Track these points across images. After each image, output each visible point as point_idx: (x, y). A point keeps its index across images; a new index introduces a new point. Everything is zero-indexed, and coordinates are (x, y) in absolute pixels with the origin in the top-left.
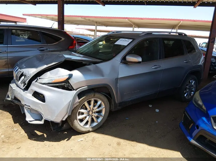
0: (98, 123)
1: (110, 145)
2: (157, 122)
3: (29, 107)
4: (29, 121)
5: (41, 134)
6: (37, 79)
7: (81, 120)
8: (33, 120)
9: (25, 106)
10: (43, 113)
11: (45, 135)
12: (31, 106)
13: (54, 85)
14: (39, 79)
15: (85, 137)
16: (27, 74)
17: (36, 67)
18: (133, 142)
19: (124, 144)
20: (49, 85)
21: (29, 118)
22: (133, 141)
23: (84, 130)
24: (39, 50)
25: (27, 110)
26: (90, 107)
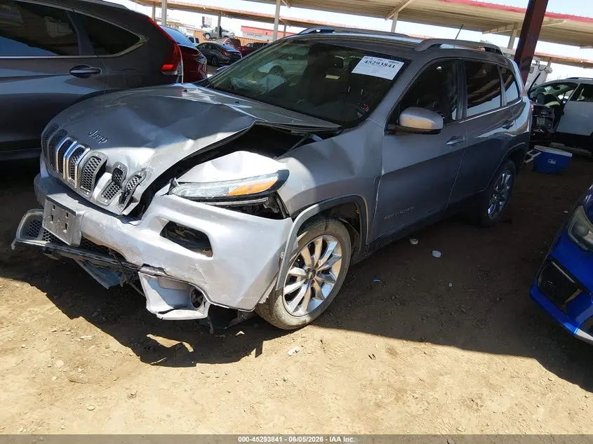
0: (322, 301)
1: (372, 357)
2: (450, 285)
3: (159, 273)
4: (160, 313)
5: (174, 343)
6: (169, 185)
7: (290, 297)
8: (168, 308)
9: (144, 269)
10: (206, 287)
11: (187, 345)
12: (167, 270)
13: (235, 203)
14: (179, 183)
15: (300, 340)
16: (126, 165)
17: (149, 144)
18: (423, 345)
19: (403, 350)
20: (218, 203)
21: (156, 305)
22: (421, 341)
23: (294, 322)
24: (73, 74)
25: (149, 280)
26: (313, 259)
